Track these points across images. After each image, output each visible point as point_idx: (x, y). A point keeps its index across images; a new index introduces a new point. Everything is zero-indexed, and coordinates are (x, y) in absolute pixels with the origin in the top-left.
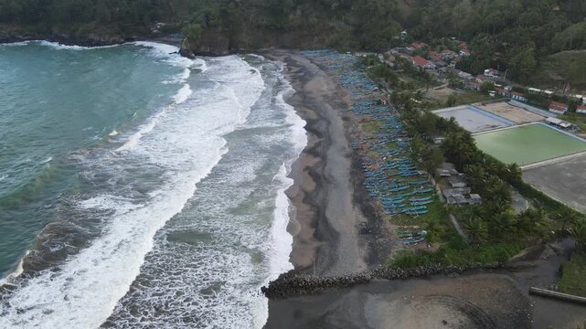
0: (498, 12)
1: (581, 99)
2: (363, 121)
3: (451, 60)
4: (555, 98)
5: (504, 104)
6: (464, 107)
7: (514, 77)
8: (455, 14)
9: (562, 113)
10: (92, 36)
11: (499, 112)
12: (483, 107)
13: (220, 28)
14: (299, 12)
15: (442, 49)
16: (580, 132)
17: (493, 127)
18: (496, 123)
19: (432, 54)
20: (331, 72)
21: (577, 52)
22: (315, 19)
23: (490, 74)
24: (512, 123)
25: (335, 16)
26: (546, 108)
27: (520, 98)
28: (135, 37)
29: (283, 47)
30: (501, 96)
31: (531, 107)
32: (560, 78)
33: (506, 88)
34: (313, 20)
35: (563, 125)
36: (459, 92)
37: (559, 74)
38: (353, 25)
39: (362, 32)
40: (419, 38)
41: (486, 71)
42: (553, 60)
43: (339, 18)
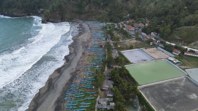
0: (162, 8)
1: (187, 49)
2: (89, 55)
3: (141, 27)
4: (176, 47)
5: (155, 49)
6: (137, 49)
7: (162, 37)
8: (147, 9)
9: (177, 54)
10: (14, 13)
11: (151, 52)
12: (145, 50)
13: (57, 12)
14: (88, 7)
15: (139, 23)
16: (182, 65)
17: (145, 60)
18: (147, 59)
19: (135, 24)
20: (92, 31)
21: (188, 27)
22: (94, 10)
23: (153, 35)
24: (153, 59)
25: (102, 8)
26: (171, 52)
27: (162, 46)
28: (31, 14)
29: (82, 20)
30: (155, 45)
31: (165, 51)
32: (180, 38)
33: (158, 41)
34: (93, 10)
35: (174, 62)
36: (139, 42)
37: (180, 37)
38: (108, 12)
39: (112, 15)
40: (132, 18)
41: (152, 33)
42: (178, 30)
43: (103, 9)
